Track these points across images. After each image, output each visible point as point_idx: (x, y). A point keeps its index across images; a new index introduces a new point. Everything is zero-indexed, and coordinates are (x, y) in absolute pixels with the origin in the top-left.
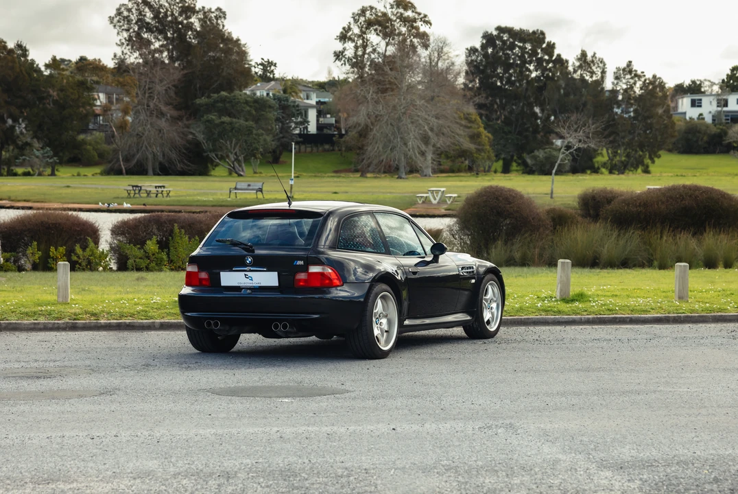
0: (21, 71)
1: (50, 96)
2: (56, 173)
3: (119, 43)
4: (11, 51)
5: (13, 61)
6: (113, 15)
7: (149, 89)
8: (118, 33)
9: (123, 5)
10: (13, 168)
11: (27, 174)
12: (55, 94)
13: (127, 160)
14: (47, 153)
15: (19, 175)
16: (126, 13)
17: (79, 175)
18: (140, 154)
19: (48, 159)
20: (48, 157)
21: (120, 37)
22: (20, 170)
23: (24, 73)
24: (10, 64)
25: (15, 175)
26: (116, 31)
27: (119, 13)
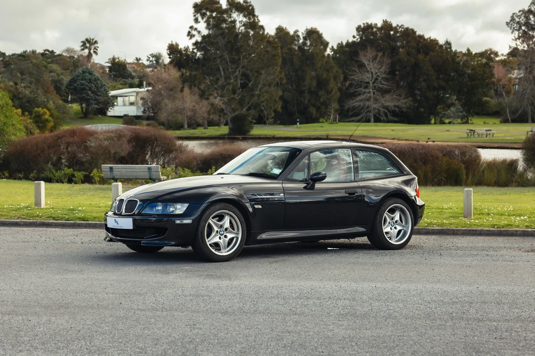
0: (447, 58)
1: (466, 73)
2: (470, 122)
3: (514, 38)
4: (441, 46)
5: (442, 52)
6: (509, 21)
7: (530, 67)
8: (512, 33)
9: (515, 14)
10: (443, 119)
11: (450, 123)
12: (470, 71)
13: (513, 112)
14: (459, 109)
15: (446, 124)
16: (517, 20)
17: (484, 123)
18: (522, 109)
19: (459, 113)
20: (460, 112)
21: (513, 34)
22: (447, 121)
23: (450, 59)
24: (440, 54)
25: (444, 123)
26: (511, 31)
27: (513, 19)
